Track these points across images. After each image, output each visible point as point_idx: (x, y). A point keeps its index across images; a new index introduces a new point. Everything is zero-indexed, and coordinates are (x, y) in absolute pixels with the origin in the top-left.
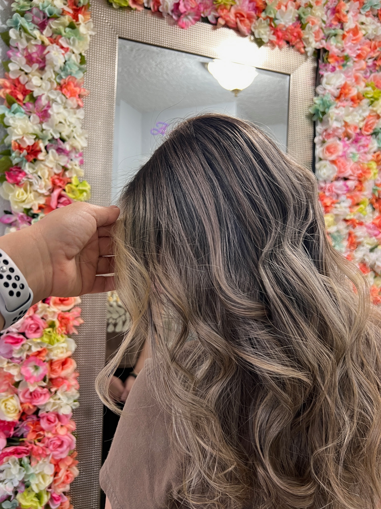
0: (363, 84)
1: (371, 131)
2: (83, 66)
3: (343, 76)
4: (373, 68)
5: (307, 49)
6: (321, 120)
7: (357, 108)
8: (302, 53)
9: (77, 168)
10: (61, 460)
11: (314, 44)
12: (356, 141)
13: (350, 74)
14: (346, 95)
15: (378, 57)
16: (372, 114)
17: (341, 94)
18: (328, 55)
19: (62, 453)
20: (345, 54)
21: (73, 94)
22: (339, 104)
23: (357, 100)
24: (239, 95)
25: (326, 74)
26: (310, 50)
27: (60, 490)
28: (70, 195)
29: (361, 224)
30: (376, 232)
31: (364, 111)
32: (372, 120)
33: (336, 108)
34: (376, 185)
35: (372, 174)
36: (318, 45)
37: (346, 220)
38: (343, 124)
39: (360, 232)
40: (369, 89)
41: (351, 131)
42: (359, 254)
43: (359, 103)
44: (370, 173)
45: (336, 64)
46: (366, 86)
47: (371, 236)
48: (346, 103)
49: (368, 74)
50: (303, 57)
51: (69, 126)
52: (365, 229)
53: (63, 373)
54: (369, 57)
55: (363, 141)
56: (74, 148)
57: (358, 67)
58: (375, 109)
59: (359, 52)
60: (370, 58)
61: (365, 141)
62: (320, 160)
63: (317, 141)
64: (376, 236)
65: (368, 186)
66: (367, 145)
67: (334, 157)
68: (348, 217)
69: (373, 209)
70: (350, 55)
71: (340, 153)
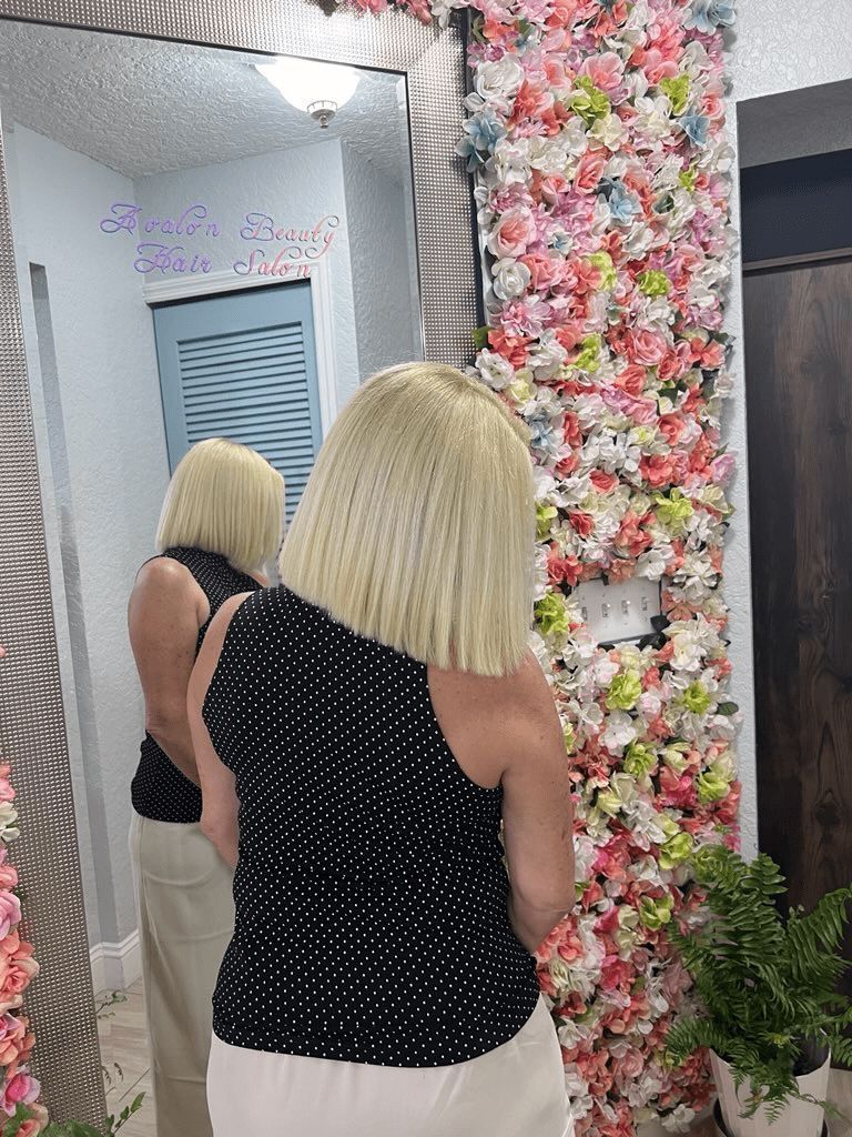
0: (567, 83)
1: (595, 186)
3: (518, 68)
4: (588, 44)
5: (435, 12)
6: (484, 173)
7: (560, 138)
8: (426, 23)
12: (564, 210)
13: (535, 62)
14: (529, 109)
15: (595, 18)
16: (593, 150)
17: (517, 110)
18: (482, 22)
20: (520, 17)
22: (518, 131)
23: (556, 119)
24: (330, 122)
25: (480, 66)
26: (442, 12)
29: (591, 390)
30: (626, 402)
31: (575, 143)
32: (593, 161)
33: (510, 140)
34: (618, 302)
35: (604, 277)
36: (460, 4)
37: (554, 384)
38: (531, 174)
39: (587, 408)
40: (580, 92)
41: (549, 190)
42: (589, 455)
43: (562, 127)
44: (598, 278)
45: (502, 42)
46: (575, 87)
47: (614, 411)
48: (532, 129)
49: (579, 60)
50: (430, 31)
52: (597, 399)
54: (577, 21)
55: (581, 209)
57: (552, 43)
58: (597, 136)
59: (551, 11)
60: (578, 25)
61: (583, 209)
62: (492, 259)
63: (480, 218)
64: (624, 409)
65: (597, 304)
66: (590, 218)
67: (520, 249)
68: (563, 376)
69: (613, 355)
70: (531, 19)
71: (533, 237)
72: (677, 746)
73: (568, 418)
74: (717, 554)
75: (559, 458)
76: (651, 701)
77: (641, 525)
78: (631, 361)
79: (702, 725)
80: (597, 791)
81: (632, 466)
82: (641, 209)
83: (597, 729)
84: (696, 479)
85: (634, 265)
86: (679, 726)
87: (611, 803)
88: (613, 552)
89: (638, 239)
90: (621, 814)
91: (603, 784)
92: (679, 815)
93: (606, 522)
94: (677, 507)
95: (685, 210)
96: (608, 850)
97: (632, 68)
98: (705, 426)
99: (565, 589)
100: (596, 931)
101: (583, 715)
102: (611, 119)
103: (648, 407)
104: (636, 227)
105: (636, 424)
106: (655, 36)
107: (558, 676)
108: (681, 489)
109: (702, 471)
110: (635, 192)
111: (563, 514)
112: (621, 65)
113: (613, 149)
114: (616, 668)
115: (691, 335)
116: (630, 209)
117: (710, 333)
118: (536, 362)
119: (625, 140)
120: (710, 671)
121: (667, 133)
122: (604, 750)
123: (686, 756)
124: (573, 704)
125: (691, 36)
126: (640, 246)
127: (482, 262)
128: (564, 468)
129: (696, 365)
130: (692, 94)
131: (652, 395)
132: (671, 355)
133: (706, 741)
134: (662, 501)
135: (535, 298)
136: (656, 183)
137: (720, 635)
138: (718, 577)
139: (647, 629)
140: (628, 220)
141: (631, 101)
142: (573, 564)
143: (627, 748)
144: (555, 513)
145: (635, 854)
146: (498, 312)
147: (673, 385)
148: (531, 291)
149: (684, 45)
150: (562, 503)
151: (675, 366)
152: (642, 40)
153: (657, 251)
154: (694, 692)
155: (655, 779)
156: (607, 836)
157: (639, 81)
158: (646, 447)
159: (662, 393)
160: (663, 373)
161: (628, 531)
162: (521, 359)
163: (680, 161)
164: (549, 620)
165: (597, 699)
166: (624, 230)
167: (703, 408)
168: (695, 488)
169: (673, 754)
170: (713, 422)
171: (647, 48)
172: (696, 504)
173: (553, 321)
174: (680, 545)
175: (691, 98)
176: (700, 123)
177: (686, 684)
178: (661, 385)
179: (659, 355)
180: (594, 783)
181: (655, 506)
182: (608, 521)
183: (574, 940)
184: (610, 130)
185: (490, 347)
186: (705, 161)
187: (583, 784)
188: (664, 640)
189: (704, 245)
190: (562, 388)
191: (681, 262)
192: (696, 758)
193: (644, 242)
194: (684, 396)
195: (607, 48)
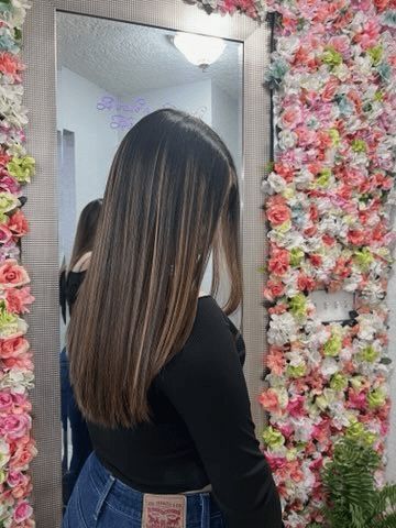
0: (321, 48)
1: (333, 98)
2: (18, 41)
3: (298, 40)
4: (333, 31)
5: (259, 14)
6: (278, 89)
7: (316, 74)
8: (255, 19)
9: (19, 146)
10: (18, 439)
11: (266, 9)
12: (317, 109)
13: (306, 38)
14: (302, 60)
15: (337, 19)
16: (333, 80)
17: (296, 60)
18: (282, 19)
19: (18, 432)
20: (301, 17)
21: (10, 70)
22: (296, 70)
23: (315, 65)
24: (207, 70)
25: (279, 39)
26: (262, 14)
27: (18, 469)
28: (13, 174)
29: (324, 196)
30: (341, 203)
31: (324, 77)
32: (332, 85)
33: (292, 74)
34: (340, 154)
35: (334, 142)
36: (271, 10)
37: (306, 191)
38: (301, 91)
39: (322, 204)
40: (327, 53)
41: (309, 98)
42: (322, 227)
43: (318, 69)
44: (331, 141)
45: (291, 29)
46: (325, 50)
47: (336, 207)
48: (303, 69)
49: (327, 38)
50: (256, 23)
51: (7, 102)
52: (327, 200)
53: (15, 354)
55: (324, 108)
56: (13, 126)
57: (315, 30)
58: (335, 74)
59: (315, 15)
60: (329, 21)
61: (326, 108)
62: (279, 130)
63: (275, 110)
64: (341, 206)
65: (330, 154)
66: (329, 113)
67: (293, 126)
68: (311, 188)
69: (337, 180)
70: (306, 18)
71: (300, 120)
72: (359, 377)
73: (312, 209)
74: (385, 282)
75: (307, 228)
76: (346, 353)
77: (347, 264)
78: (345, 183)
79: (372, 367)
80: (315, 396)
81: (343, 234)
82: (354, 109)
83: (317, 365)
84: (376, 244)
85: (350, 137)
86: (360, 367)
87: (323, 403)
88: (331, 276)
89: (352, 124)
90: (328, 409)
91: (319, 393)
92: (357, 413)
93: (328, 261)
94: (366, 257)
95: (377, 110)
96: (320, 427)
97: (354, 42)
98: (382, 217)
99: (306, 293)
100: (311, 468)
101: (311, 357)
102: (342, 66)
103: (353, 206)
104: (352, 118)
105: (347, 214)
106: (366, 28)
107: (300, 336)
108: (368, 248)
109: (379, 240)
110: (352, 102)
111: (307, 256)
112: (349, 41)
113: (343, 80)
114: (329, 334)
115: (377, 172)
116: (349, 110)
117: (387, 172)
118: (297, 180)
119: (349, 76)
120: (378, 341)
121: (370, 74)
122: (321, 376)
123: (363, 383)
124: (306, 351)
125: (384, 29)
126: (353, 127)
127: (274, 131)
128: (308, 233)
129: (379, 187)
130: (384, 56)
131: (356, 200)
132: (366, 182)
133: (374, 377)
134: (358, 253)
135: (299, 150)
136: (364, 98)
137: (385, 323)
138: (385, 293)
139: (347, 317)
140: (348, 115)
141: (353, 58)
142: (310, 281)
143: (333, 376)
144: (303, 255)
145: (334, 431)
146: (281, 155)
147: (366, 196)
148: (297, 146)
149: (380, 32)
150: (307, 250)
151: (368, 187)
152: (360, 30)
153: (362, 131)
154: (369, 351)
155: (346, 393)
156: (320, 420)
157: (357, 49)
158: (351, 225)
159: (361, 200)
160: (362, 189)
161: (340, 267)
162: (290, 179)
163: (377, 87)
164: (297, 308)
165: (319, 349)
166: (346, 119)
167: (381, 208)
168: (375, 248)
169: (356, 382)
170: (386, 216)
171: (362, 33)
172: (375, 256)
173: (307, 161)
174: (366, 276)
175: (383, 57)
176: (387, 70)
177: (365, 346)
178: (360, 196)
179: (360, 181)
180: (314, 392)
181: (354, 256)
182: (330, 261)
183: (299, 472)
184: (342, 71)
185: (276, 172)
186: (390, 87)
187: (309, 392)
188: (355, 323)
189: (387, 129)
190: (310, 194)
191: (373, 137)
192: (368, 385)
193: (355, 125)
194: (372, 202)
195: (342, 33)
